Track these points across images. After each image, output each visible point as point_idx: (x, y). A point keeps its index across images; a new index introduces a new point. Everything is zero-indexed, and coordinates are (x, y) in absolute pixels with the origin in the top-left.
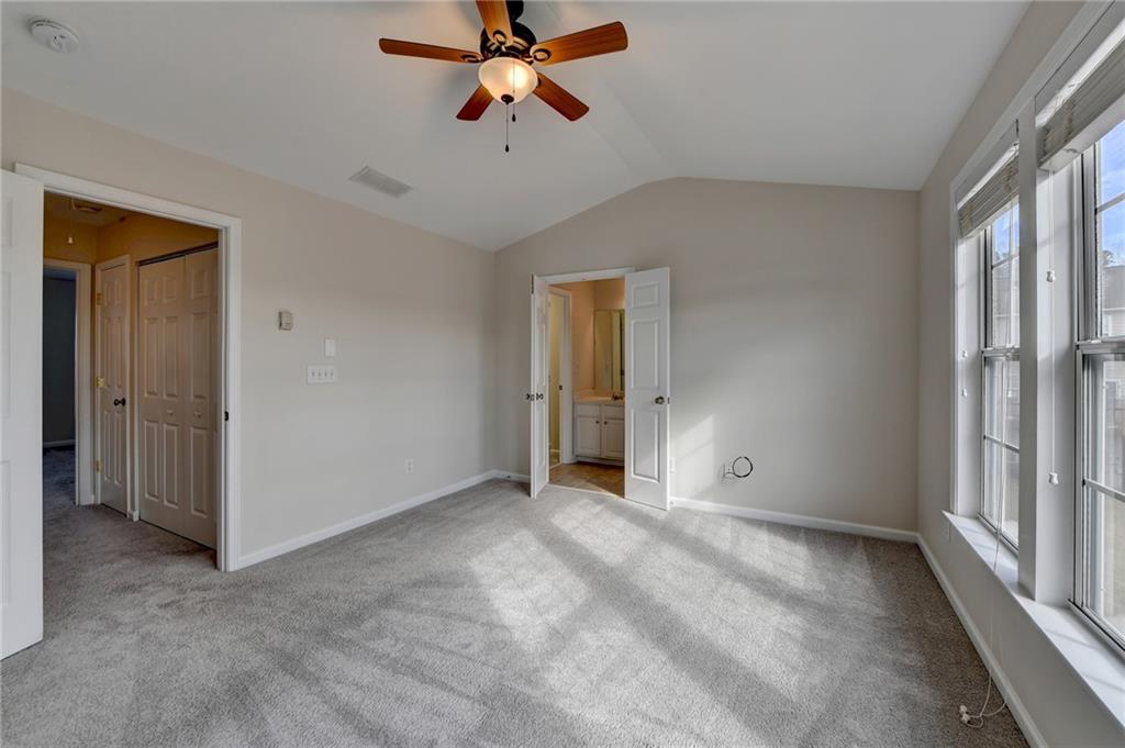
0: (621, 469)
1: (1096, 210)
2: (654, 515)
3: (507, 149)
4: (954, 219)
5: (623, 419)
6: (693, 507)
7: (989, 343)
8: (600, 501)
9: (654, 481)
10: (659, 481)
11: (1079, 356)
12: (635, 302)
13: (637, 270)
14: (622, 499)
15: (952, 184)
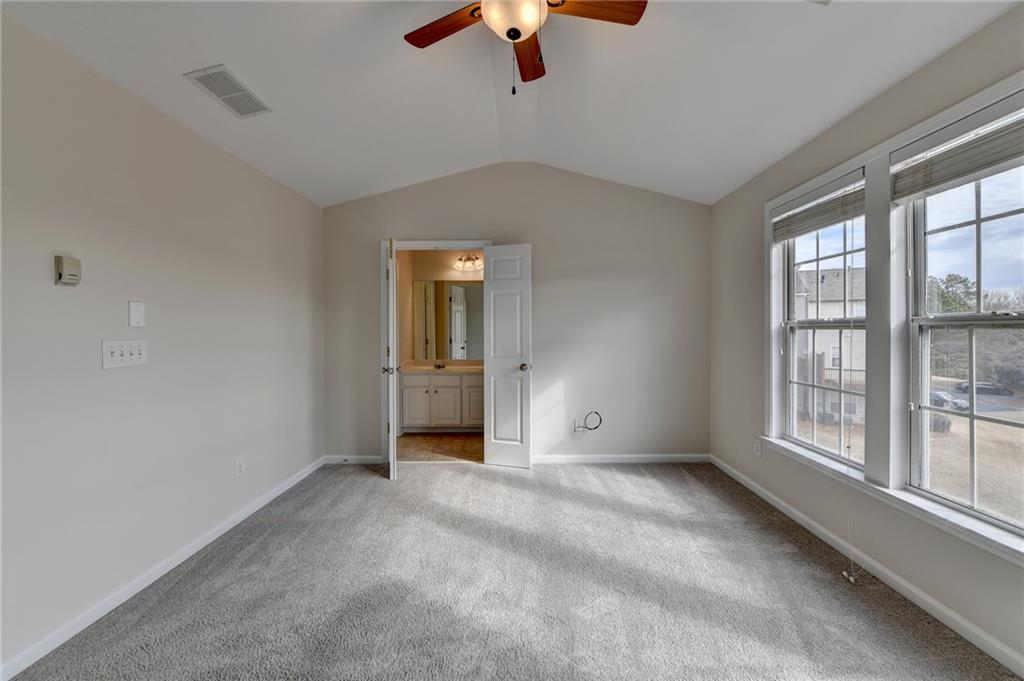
0: (481, 435)
1: (925, 234)
2: (524, 475)
3: (514, 92)
4: (769, 231)
5: (482, 387)
6: (548, 462)
7: (791, 318)
8: (464, 471)
9: (517, 443)
10: (522, 442)
11: (914, 326)
12: (494, 274)
13: (495, 244)
14: (482, 465)
15: (767, 204)
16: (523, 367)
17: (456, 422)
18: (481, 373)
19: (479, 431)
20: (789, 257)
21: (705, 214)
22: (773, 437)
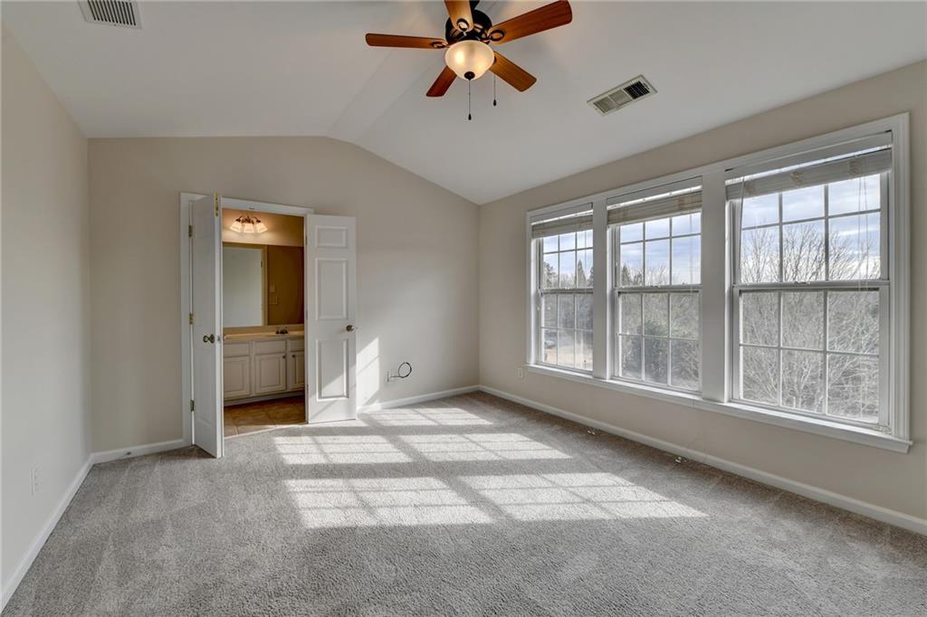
1: (619, 244)
3: (470, 118)
4: (529, 231)
7: (541, 287)
9: (343, 398)
10: (348, 397)
11: (616, 292)
12: (319, 242)
13: (316, 213)
14: (307, 426)
15: (528, 213)
16: (349, 328)
17: (281, 387)
18: (302, 338)
19: (300, 394)
20: (540, 247)
21: (477, 212)
22: (532, 363)
